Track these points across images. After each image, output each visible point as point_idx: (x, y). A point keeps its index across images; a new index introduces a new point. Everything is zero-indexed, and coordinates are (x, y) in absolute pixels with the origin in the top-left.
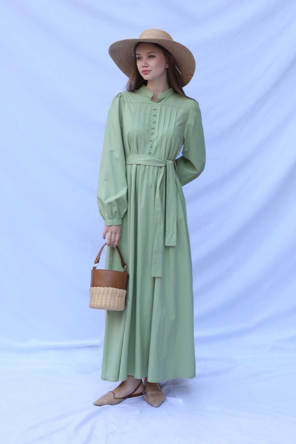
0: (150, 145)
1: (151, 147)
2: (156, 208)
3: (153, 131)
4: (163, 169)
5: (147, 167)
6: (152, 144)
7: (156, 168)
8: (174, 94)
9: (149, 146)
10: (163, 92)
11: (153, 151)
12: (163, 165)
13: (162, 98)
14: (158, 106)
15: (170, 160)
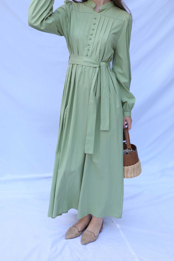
0: (88, 49)
1: (88, 50)
2: (90, 101)
3: (91, 37)
4: (98, 69)
5: (84, 67)
6: (89, 48)
7: (92, 68)
8: (114, 6)
9: (86, 49)
10: (104, 4)
11: (89, 54)
12: (97, 66)
13: (103, 9)
14: (98, 15)
15: (103, 62)
